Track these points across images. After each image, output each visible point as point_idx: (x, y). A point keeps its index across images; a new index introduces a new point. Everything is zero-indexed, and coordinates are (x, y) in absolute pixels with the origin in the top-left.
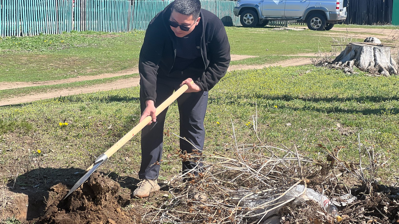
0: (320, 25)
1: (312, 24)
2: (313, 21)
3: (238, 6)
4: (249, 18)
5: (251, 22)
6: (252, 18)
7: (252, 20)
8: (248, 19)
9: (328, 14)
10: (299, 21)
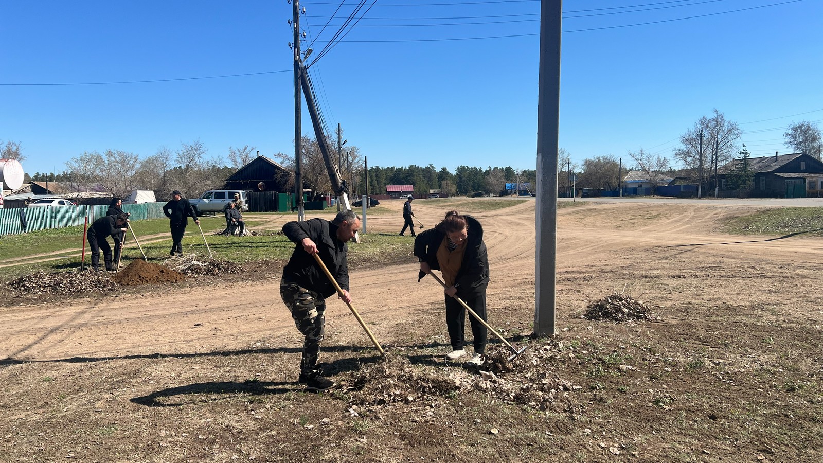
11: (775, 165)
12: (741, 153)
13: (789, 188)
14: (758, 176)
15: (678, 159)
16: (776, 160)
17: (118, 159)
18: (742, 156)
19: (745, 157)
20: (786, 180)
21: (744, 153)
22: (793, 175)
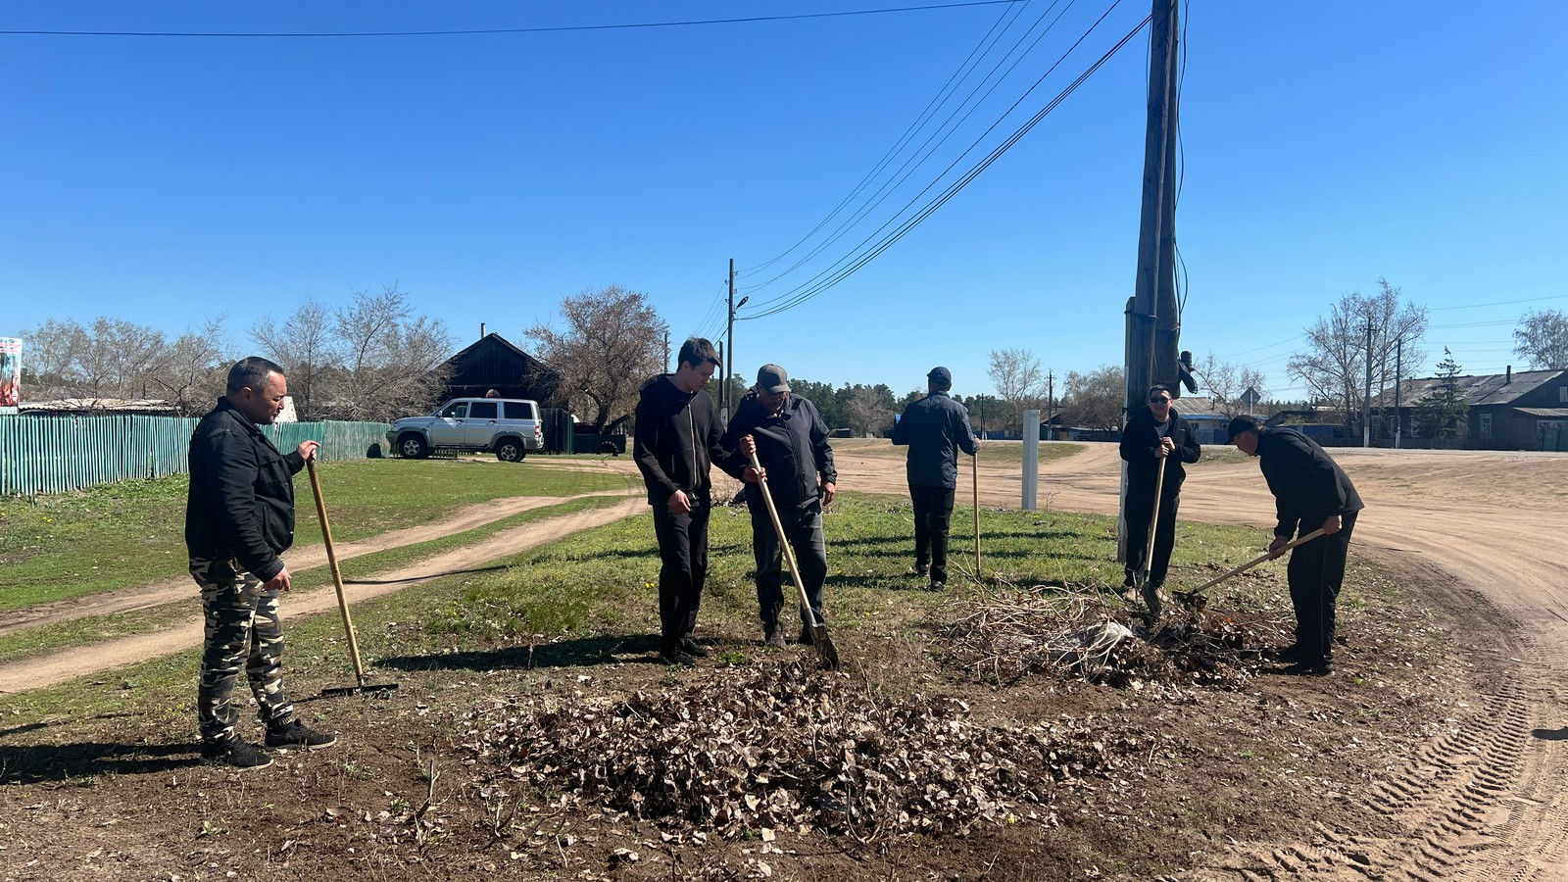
0: (514, 455)
1: (503, 453)
2: (504, 450)
3: (396, 429)
4: (412, 446)
5: (416, 452)
6: (417, 446)
7: (417, 449)
8: (412, 448)
9: (525, 440)
10: (485, 450)
11: (1509, 392)
12: (1441, 366)
13: (1548, 436)
14: (1475, 411)
15: (1297, 375)
16: (1508, 382)
17: (118, 338)
18: (1446, 371)
19: (1451, 374)
20: (1539, 421)
21: (1448, 366)
22: (1549, 412)
